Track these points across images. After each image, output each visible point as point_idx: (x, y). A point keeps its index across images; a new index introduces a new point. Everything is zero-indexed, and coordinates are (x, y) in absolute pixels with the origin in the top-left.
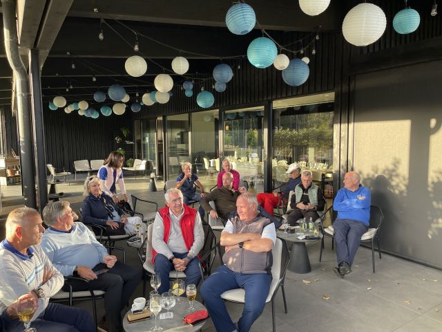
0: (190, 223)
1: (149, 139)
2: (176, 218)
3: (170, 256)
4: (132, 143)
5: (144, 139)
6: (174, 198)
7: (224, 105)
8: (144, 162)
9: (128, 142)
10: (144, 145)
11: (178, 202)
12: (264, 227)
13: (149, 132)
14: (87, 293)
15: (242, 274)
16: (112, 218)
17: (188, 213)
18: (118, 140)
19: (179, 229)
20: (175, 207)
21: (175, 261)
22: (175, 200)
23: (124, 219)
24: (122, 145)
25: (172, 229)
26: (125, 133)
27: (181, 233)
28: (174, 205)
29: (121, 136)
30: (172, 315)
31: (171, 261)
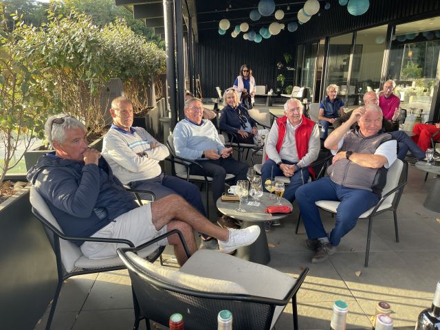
0: (305, 134)
1: (310, 66)
2: (292, 128)
3: (278, 161)
4: (293, 69)
5: (305, 66)
6: (292, 107)
7: (395, 18)
8: (303, 88)
9: (289, 69)
10: (304, 71)
11: (296, 112)
12: (381, 144)
13: (310, 57)
14: (202, 178)
15: (343, 187)
16: (244, 128)
17: (306, 123)
18: (279, 66)
19: (293, 138)
20: (293, 116)
21: (282, 166)
22: (293, 110)
23: (254, 130)
24: (284, 71)
25: (286, 138)
26: (287, 59)
27: (294, 143)
28: (291, 114)
29: (283, 62)
30: (258, 204)
31: (278, 165)
